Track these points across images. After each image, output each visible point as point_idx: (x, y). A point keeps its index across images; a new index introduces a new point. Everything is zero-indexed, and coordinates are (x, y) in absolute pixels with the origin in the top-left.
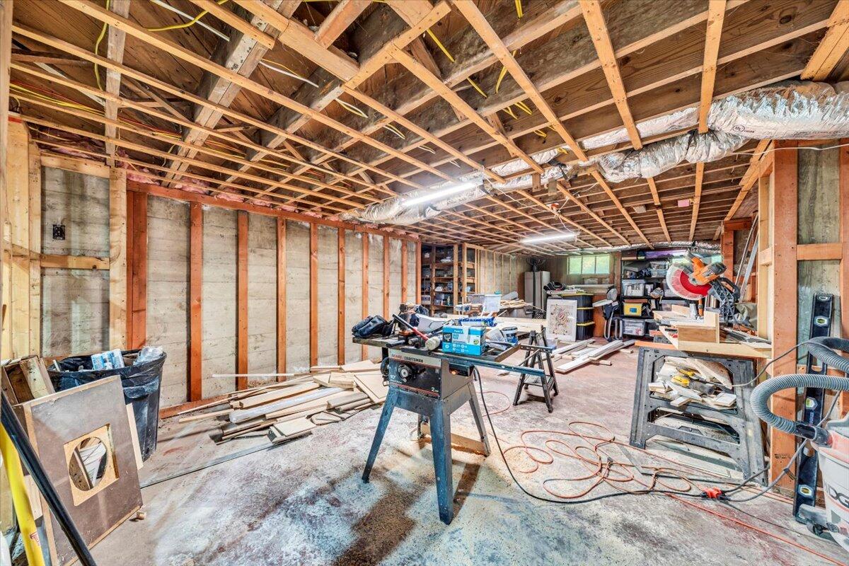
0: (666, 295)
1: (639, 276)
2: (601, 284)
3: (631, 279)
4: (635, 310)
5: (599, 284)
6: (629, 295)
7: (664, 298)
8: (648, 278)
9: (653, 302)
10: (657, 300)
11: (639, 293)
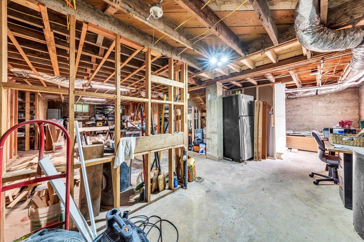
0: (109, 119)
1: (101, 113)
2: (85, 115)
3: (99, 114)
4: (100, 124)
5: (84, 115)
6: (98, 119)
7: (109, 120)
8: (103, 114)
9: (106, 121)
10: (107, 121)
11: (101, 119)
